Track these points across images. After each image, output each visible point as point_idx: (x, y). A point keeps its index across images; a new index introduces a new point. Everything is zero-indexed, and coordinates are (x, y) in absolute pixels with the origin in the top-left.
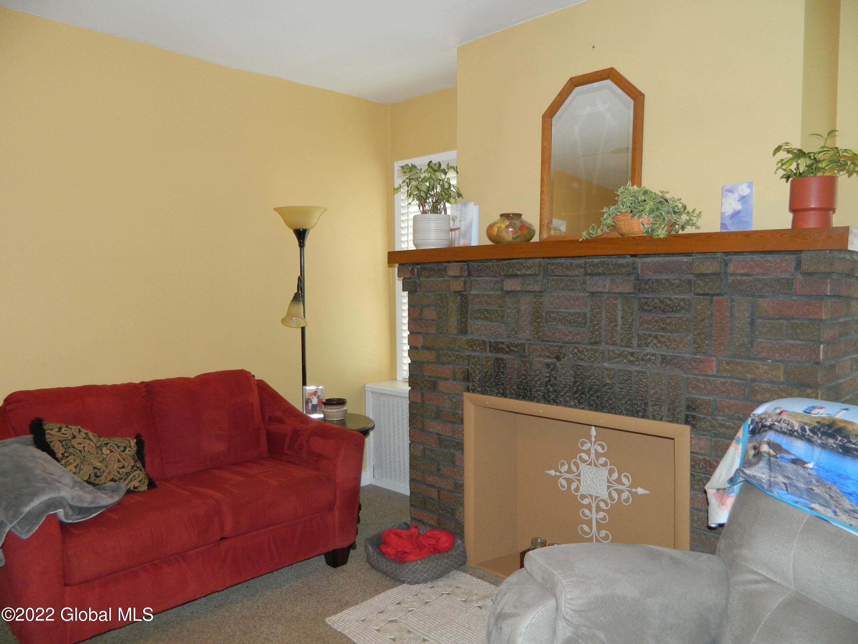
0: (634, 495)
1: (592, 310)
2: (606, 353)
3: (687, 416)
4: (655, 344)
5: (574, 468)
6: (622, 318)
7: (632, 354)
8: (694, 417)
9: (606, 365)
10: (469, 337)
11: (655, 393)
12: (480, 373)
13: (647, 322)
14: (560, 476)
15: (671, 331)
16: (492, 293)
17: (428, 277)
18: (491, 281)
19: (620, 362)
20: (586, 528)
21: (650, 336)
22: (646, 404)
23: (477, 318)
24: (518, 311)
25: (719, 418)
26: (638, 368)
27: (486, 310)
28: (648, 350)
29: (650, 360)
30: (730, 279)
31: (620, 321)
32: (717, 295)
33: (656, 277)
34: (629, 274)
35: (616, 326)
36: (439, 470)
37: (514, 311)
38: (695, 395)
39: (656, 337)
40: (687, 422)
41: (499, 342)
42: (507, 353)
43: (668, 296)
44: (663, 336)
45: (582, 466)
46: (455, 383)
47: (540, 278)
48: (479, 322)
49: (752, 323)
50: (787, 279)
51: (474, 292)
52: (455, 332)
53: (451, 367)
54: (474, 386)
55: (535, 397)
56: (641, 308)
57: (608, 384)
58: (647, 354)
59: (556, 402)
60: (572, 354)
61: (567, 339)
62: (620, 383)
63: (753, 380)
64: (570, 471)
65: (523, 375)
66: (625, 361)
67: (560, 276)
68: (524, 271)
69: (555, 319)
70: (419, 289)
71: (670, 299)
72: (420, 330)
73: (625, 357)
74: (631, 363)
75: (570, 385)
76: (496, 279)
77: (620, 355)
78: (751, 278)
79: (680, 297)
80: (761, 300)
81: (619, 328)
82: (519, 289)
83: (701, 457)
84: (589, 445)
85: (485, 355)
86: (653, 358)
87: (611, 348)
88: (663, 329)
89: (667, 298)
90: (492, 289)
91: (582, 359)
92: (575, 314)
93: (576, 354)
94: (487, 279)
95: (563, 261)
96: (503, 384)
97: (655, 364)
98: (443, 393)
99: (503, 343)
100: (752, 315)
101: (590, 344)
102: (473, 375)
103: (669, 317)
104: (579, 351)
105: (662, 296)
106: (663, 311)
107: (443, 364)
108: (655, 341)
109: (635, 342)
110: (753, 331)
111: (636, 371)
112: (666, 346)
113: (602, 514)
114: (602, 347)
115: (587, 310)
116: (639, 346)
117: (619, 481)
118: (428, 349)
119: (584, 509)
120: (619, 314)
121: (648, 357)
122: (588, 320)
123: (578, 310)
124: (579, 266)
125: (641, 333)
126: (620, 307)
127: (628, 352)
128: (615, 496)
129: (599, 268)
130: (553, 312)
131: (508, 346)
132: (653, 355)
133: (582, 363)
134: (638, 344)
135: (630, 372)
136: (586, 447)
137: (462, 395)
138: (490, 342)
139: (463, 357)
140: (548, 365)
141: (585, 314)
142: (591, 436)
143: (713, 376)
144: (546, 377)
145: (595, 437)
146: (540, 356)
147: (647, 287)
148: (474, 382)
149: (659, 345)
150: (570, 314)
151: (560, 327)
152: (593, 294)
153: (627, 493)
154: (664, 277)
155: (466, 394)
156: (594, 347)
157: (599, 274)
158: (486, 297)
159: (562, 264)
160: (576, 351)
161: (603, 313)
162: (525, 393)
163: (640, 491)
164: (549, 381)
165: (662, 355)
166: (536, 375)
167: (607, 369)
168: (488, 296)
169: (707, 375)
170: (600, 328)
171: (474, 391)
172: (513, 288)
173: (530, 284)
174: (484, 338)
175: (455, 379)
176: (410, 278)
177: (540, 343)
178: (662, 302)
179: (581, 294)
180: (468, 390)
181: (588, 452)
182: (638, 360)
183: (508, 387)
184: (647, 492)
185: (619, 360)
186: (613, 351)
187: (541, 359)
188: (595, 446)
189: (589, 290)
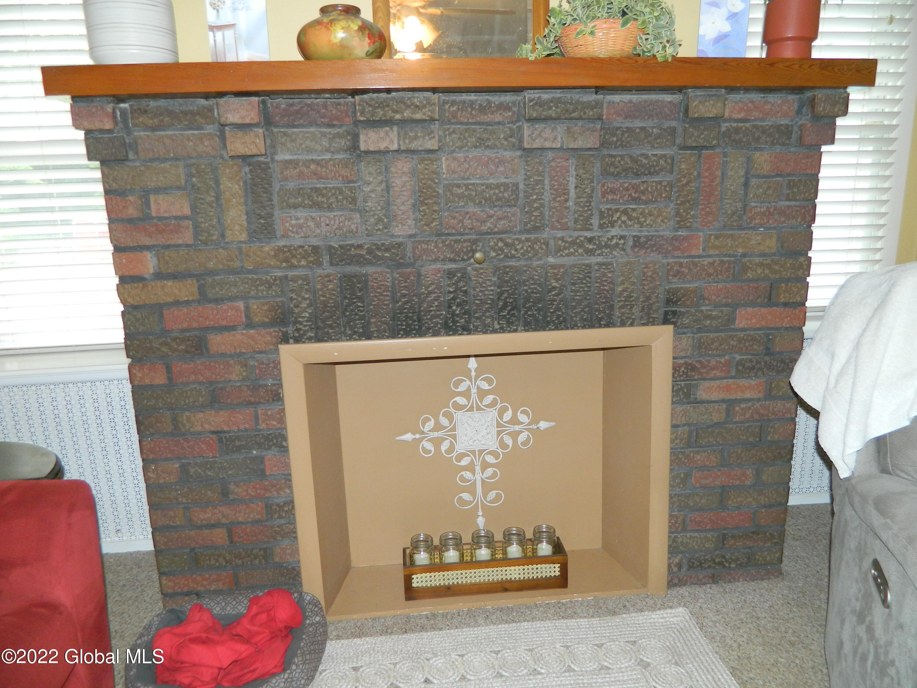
0: (536, 432)
1: (527, 178)
2: (552, 242)
3: (666, 313)
4: (624, 222)
5: (444, 421)
6: (576, 187)
7: (590, 240)
8: (674, 313)
9: (551, 260)
10: (281, 243)
11: (624, 290)
12: (310, 305)
13: (613, 191)
14: (421, 440)
15: (646, 202)
16: (328, 156)
17: (154, 129)
18: (324, 135)
19: (572, 254)
20: (466, 496)
21: (617, 210)
22: (611, 307)
23: (295, 207)
24: (388, 188)
25: (704, 308)
26: (600, 259)
27: (316, 190)
28: (615, 231)
29: (617, 244)
30: (724, 126)
31: (572, 193)
32: (706, 148)
33: (628, 124)
34: (593, 120)
35: (567, 200)
36: (225, 493)
37: (379, 189)
38: (676, 284)
39: (625, 212)
40: (666, 321)
41: (352, 245)
42: (370, 263)
43: (643, 152)
44: (634, 210)
45: (459, 416)
46: (252, 331)
47: (435, 127)
48: (301, 213)
49: (746, 184)
50: (787, 126)
51: (279, 157)
52: (244, 237)
53: (241, 304)
54: (298, 330)
55: (429, 329)
56: (605, 173)
57: (554, 288)
58: (613, 237)
59: (466, 330)
60: (494, 251)
61: (484, 228)
62: (574, 284)
63: (744, 255)
64: (438, 427)
65: (404, 296)
66: (580, 251)
67: (467, 124)
68: (407, 114)
69: (461, 197)
70: (131, 156)
71: (646, 157)
72: (147, 241)
73: (581, 246)
74: (589, 252)
75: (492, 300)
76: (335, 131)
77: (573, 243)
78: (748, 125)
79: (659, 152)
80: (758, 154)
81: (570, 203)
82: (395, 147)
83: (682, 361)
84: (468, 382)
85: (319, 271)
86: (622, 241)
87: (560, 234)
88: (635, 200)
89: (642, 155)
90: (328, 150)
91: (513, 257)
92: (498, 186)
93: (501, 249)
94: (312, 129)
95: (473, 97)
96: (362, 318)
97: (624, 250)
98: (223, 355)
99: (360, 247)
100: (747, 173)
101: (529, 231)
102: (296, 310)
103: (643, 182)
104: (507, 245)
105: (636, 152)
106: (637, 175)
107: (217, 301)
108: (624, 218)
109: (595, 221)
110: (746, 194)
111: (597, 264)
112: (639, 223)
113: (490, 471)
114: (545, 234)
115: (520, 178)
116: (601, 226)
117: (514, 421)
118: (174, 276)
119: (463, 473)
120: (572, 182)
121: (614, 241)
122: (521, 195)
123: (503, 180)
124: (502, 107)
125: (603, 207)
126: (573, 172)
127: (586, 238)
128: (509, 441)
129: (550, 108)
130: (458, 186)
131: (370, 251)
132: (622, 237)
133: (513, 263)
134: (600, 224)
135: (589, 266)
136: (462, 388)
137: (277, 350)
138: (331, 247)
139: (267, 282)
140: (450, 274)
141: (516, 185)
142: (470, 371)
143: (699, 256)
144: (450, 292)
145: (476, 370)
146: (436, 260)
147: (615, 139)
148: (301, 323)
149: (629, 223)
150: (488, 186)
151: (471, 208)
152: (528, 152)
153: (526, 433)
154: (638, 124)
155: (283, 348)
156: (532, 236)
157: (546, 119)
158: (313, 167)
159: (472, 103)
160: (500, 244)
161: (547, 182)
162: (408, 325)
163: (543, 425)
164: (454, 299)
165: (635, 236)
166: (430, 293)
167: (553, 267)
168: (318, 163)
169: (690, 257)
170: (542, 205)
171: (297, 340)
172: (382, 146)
173: (416, 138)
174: (314, 242)
175: (250, 325)
176: (110, 131)
177: (435, 239)
178: (634, 160)
179: (508, 154)
180: (285, 340)
181: (467, 394)
182: (600, 247)
183: (373, 320)
184: (553, 424)
185: (572, 250)
186: (562, 239)
187: (439, 266)
188: (478, 382)
189: (526, 146)
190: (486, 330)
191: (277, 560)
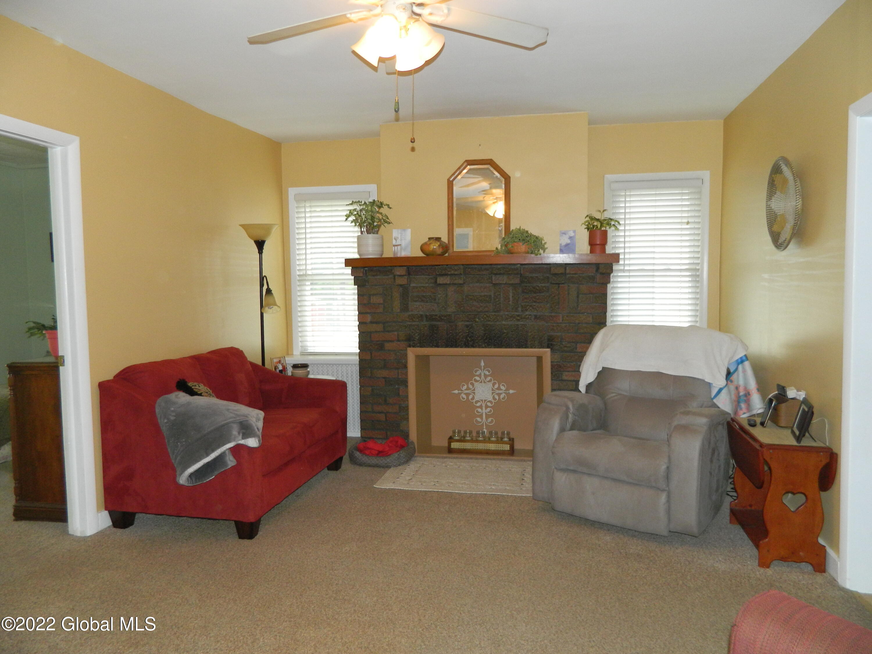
0: (508, 394)
1: (495, 293)
2: (504, 316)
3: (548, 344)
4: (530, 310)
5: (471, 386)
6: (512, 297)
7: (518, 316)
8: (552, 344)
9: (504, 322)
10: (410, 313)
11: (531, 335)
12: (418, 335)
13: (526, 298)
14: (461, 393)
15: (539, 303)
16: (427, 285)
17: (373, 276)
18: (426, 278)
19: (511, 321)
20: (479, 419)
21: (528, 306)
22: (527, 341)
23: (416, 301)
24: (447, 296)
25: (564, 343)
26: (522, 323)
27: (423, 296)
28: (527, 313)
29: (528, 318)
30: (568, 276)
31: (511, 299)
32: (562, 284)
33: (530, 275)
34: (517, 274)
35: (509, 301)
36: (385, 400)
37: (443, 296)
38: (552, 333)
39: (531, 306)
40: (548, 347)
41: (433, 315)
42: (439, 321)
43: (537, 285)
44: (534, 305)
45: (476, 384)
46: (399, 343)
47: (462, 276)
48: (418, 304)
49: (578, 297)
50: (592, 276)
51: (412, 285)
52: (399, 311)
53: (396, 333)
54: (414, 343)
55: (459, 345)
56: (523, 292)
57: (505, 333)
58: (527, 315)
59: (473, 346)
60: (483, 318)
61: (479, 310)
62: (512, 332)
63: (579, 323)
64: (468, 389)
65: (451, 333)
66: (515, 319)
67: (474, 275)
68: (452, 272)
69: (471, 299)
70: (367, 284)
71: (538, 287)
72: (368, 311)
73: (514, 318)
74: (518, 320)
75: (482, 336)
76: (431, 277)
77: (511, 317)
78: (577, 275)
79: (543, 285)
80: (581, 286)
81: (510, 303)
82: (449, 282)
83: (555, 363)
84: (480, 371)
85: (422, 323)
86: (530, 317)
87: (506, 313)
88: (535, 302)
89: (536, 286)
90: (427, 283)
91: (489, 321)
92: (484, 296)
93: (485, 318)
94: (422, 276)
95: (476, 266)
96: (436, 340)
97: (531, 320)
98: (389, 350)
99: (436, 315)
100: (578, 293)
101: (495, 312)
102: (414, 336)
103: (538, 296)
104: (487, 316)
105: (535, 285)
106: (535, 293)
107: (388, 331)
108: (531, 308)
109: (520, 309)
110: (578, 300)
111: (521, 324)
112: (537, 310)
113: (489, 409)
114: (502, 313)
115: (492, 294)
116: (522, 311)
117: (499, 388)
118: (376, 323)
119: (478, 409)
120: (511, 295)
121: (527, 317)
122: (493, 299)
123: (486, 294)
125: (523, 304)
126: (511, 291)
127: (516, 315)
128: (497, 397)
129: (501, 270)
130: (470, 295)
131: (440, 317)
132: (530, 315)
133: (489, 323)
134: (522, 310)
135: (518, 325)
136: (478, 373)
137: (406, 350)
138: (426, 315)
139: (405, 326)
140: (467, 326)
141: (490, 296)
142: (481, 367)
143: (561, 323)
144: (467, 332)
145: (484, 367)
146: (462, 321)
147: (526, 280)
148: (415, 341)
149: (533, 310)
150: (481, 296)
151: (475, 303)
152: (495, 285)
153: (504, 394)
154: (534, 275)
155: (409, 349)
156: (496, 314)
157: (500, 274)
158: (422, 288)
159: (475, 268)
160: (485, 316)
161: (502, 294)
162: (452, 344)
163: (511, 391)
164: (468, 335)
165: (535, 315)
166: (459, 333)
167: (504, 325)
168: (424, 287)
169: (557, 323)
170: (500, 303)
171: (413, 347)
172: (444, 282)
173: (456, 279)
174: (421, 313)
175: (398, 340)
176: (362, 277)
177: (462, 313)
178: (534, 288)
179: (488, 285)
180: (410, 346)
181: (480, 376)
182: (522, 318)
183: (440, 341)
184: (515, 391)
185: (511, 319)
186: (508, 315)
187: (463, 323)
188: (484, 371)
189: (493, 282)
190: (479, 346)
191: (401, 429)
